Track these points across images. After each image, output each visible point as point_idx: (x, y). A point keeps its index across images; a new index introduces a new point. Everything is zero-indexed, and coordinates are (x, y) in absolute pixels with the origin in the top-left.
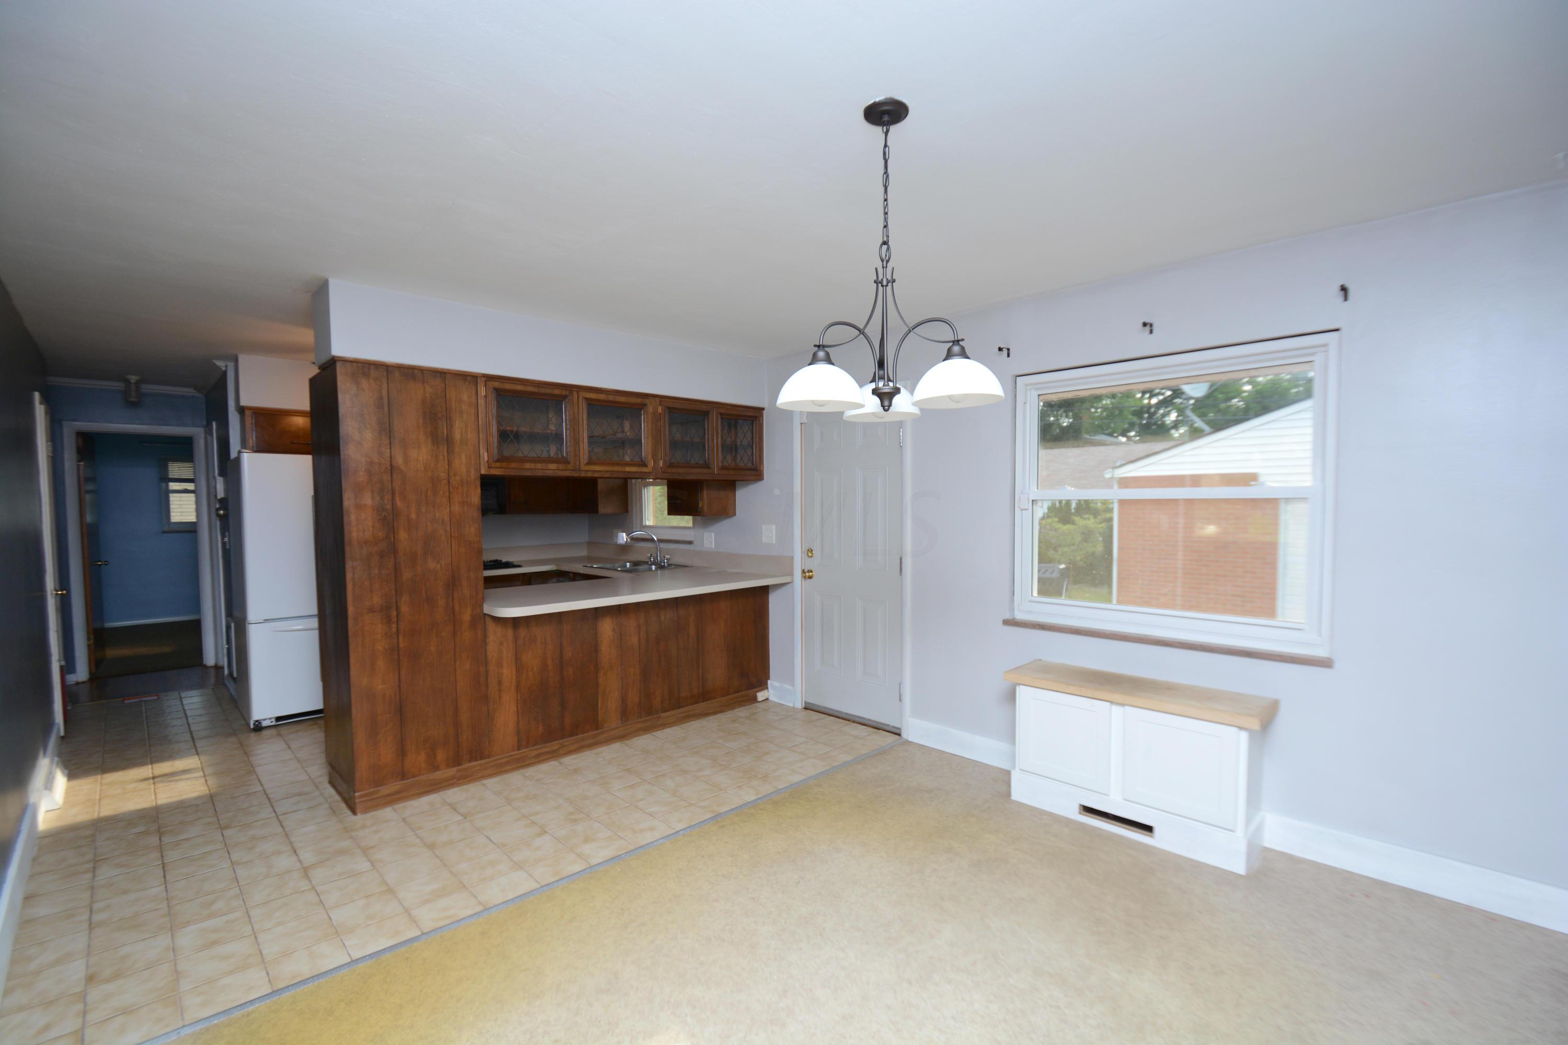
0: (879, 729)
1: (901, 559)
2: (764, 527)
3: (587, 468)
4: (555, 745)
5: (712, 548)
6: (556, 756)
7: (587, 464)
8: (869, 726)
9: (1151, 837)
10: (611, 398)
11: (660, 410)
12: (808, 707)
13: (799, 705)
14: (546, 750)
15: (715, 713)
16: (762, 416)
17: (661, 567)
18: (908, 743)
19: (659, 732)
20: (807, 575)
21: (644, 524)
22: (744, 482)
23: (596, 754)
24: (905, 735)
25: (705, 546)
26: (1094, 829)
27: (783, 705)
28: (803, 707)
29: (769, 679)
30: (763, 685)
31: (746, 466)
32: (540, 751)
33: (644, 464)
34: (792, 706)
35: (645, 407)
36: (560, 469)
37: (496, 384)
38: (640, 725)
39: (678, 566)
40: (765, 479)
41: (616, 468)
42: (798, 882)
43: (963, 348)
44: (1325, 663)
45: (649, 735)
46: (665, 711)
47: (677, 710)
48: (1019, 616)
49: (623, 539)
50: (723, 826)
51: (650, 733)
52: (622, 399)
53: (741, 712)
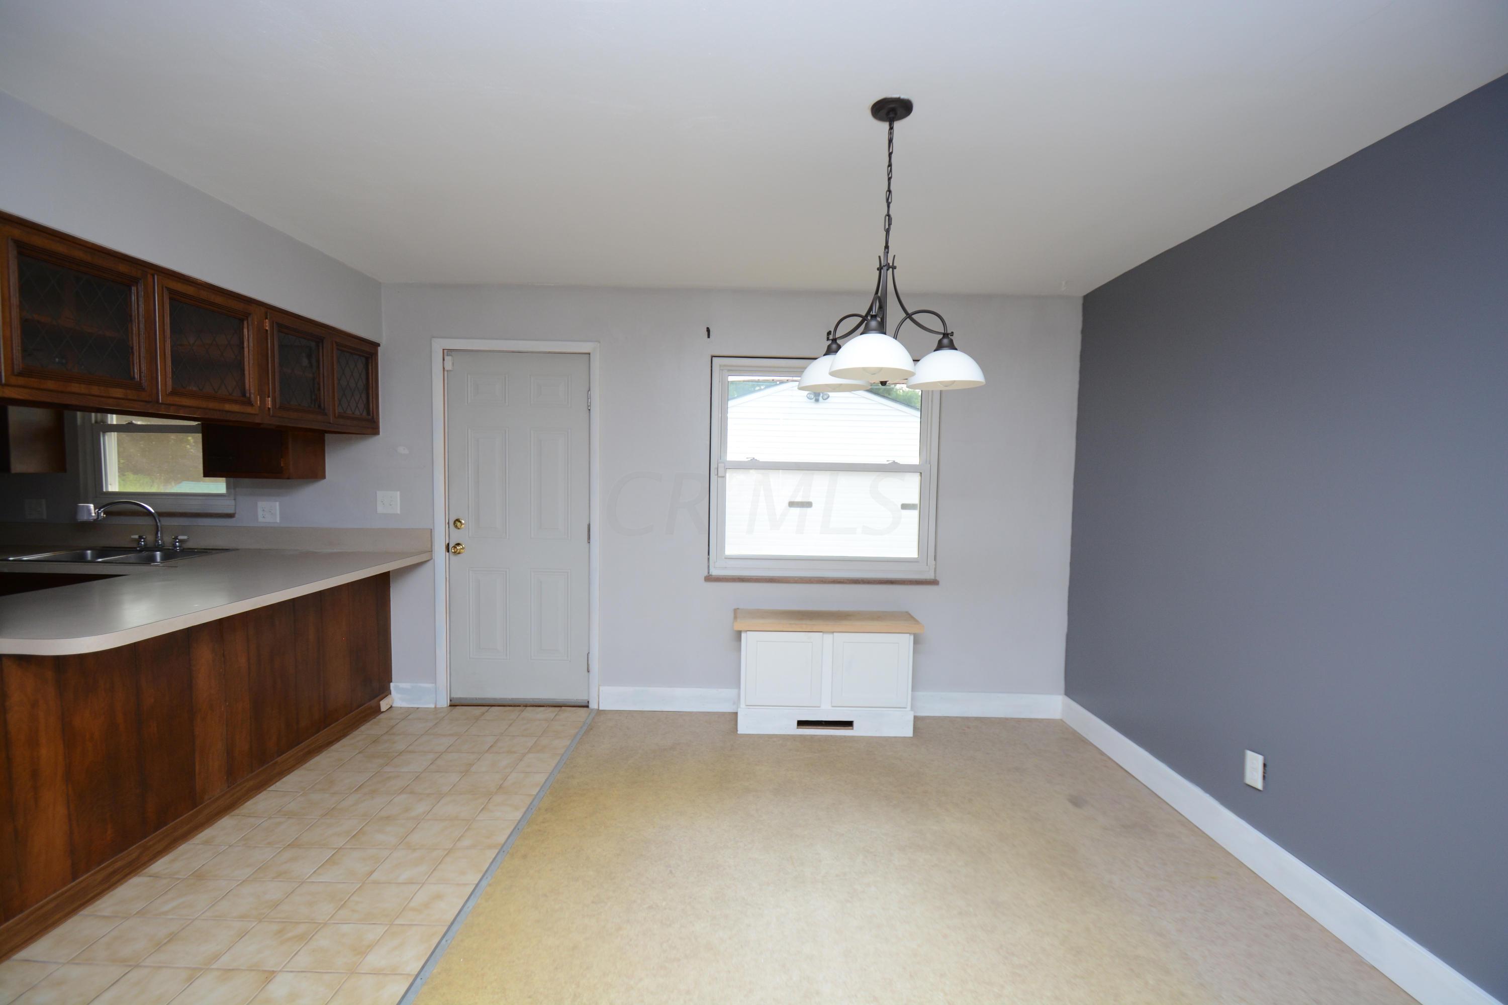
0: (561, 706)
1: (589, 526)
2: (380, 494)
3: (170, 400)
4: (133, 851)
5: (277, 523)
6: (138, 868)
7: (174, 393)
8: (547, 706)
9: (853, 729)
10: (204, 294)
11: (267, 325)
12: (454, 704)
13: (444, 703)
14: (119, 864)
15: (338, 740)
16: (376, 354)
17: (170, 555)
18: (600, 712)
19: (278, 784)
20: (452, 549)
21: (104, 490)
22: (345, 435)
23: (206, 842)
24: (593, 705)
25: (261, 519)
26: (812, 737)
27: (418, 708)
28: (448, 705)
29: (391, 682)
30: (384, 690)
31: (353, 413)
32: (110, 870)
33: (249, 403)
34: (433, 706)
35: (250, 319)
36: (130, 397)
37: (17, 233)
38: (251, 783)
39: (205, 551)
40: (381, 433)
41: (212, 405)
42: (671, 872)
43: (951, 341)
44: (934, 582)
45: (265, 792)
46: (281, 753)
47: (296, 748)
48: (714, 572)
49: (90, 514)
50: (525, 857)
51: (265, 789)
52: (219, 300)
53: (367, 730)
